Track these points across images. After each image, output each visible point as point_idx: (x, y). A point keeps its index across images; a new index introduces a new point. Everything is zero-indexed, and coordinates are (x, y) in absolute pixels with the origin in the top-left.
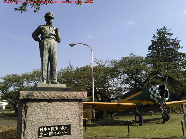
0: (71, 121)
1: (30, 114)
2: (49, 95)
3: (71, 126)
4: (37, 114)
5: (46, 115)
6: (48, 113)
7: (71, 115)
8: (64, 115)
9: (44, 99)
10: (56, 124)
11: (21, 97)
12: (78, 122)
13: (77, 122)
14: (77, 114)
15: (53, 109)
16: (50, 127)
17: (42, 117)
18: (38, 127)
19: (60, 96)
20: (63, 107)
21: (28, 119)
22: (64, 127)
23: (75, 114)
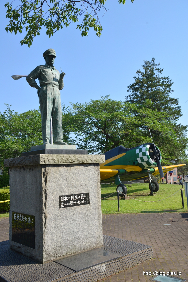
0: (90, 188)
1: (50, 181)
2: (69, 158)
3: (90, 194)
4: (58, 180)
5: (66, 182)
6: (67, 180)
7: (90, 182)
8: (83, 181)
9: (65, 163)
10: (76, 192)
11: (42, 161)
12: (97, 190)
13: (95, 189)
14: (95, 180)
15: (72, 175)
16: (70, 196)
17: (62, 184)
18: (59, 196)
19: (80, 160)
20: (81, 173)
21: (49, 187)
22: (84, 195)
23: (93, 180)
